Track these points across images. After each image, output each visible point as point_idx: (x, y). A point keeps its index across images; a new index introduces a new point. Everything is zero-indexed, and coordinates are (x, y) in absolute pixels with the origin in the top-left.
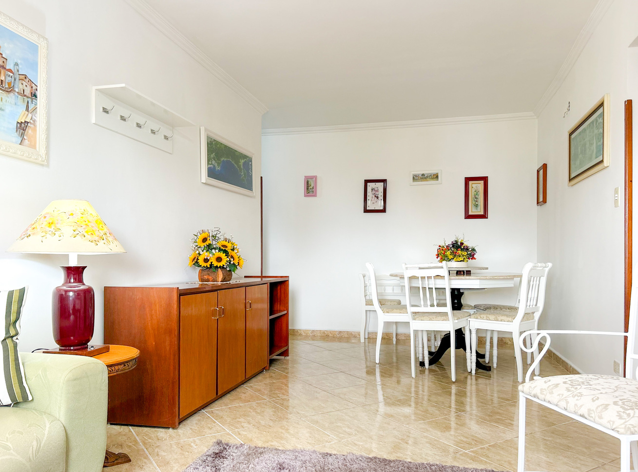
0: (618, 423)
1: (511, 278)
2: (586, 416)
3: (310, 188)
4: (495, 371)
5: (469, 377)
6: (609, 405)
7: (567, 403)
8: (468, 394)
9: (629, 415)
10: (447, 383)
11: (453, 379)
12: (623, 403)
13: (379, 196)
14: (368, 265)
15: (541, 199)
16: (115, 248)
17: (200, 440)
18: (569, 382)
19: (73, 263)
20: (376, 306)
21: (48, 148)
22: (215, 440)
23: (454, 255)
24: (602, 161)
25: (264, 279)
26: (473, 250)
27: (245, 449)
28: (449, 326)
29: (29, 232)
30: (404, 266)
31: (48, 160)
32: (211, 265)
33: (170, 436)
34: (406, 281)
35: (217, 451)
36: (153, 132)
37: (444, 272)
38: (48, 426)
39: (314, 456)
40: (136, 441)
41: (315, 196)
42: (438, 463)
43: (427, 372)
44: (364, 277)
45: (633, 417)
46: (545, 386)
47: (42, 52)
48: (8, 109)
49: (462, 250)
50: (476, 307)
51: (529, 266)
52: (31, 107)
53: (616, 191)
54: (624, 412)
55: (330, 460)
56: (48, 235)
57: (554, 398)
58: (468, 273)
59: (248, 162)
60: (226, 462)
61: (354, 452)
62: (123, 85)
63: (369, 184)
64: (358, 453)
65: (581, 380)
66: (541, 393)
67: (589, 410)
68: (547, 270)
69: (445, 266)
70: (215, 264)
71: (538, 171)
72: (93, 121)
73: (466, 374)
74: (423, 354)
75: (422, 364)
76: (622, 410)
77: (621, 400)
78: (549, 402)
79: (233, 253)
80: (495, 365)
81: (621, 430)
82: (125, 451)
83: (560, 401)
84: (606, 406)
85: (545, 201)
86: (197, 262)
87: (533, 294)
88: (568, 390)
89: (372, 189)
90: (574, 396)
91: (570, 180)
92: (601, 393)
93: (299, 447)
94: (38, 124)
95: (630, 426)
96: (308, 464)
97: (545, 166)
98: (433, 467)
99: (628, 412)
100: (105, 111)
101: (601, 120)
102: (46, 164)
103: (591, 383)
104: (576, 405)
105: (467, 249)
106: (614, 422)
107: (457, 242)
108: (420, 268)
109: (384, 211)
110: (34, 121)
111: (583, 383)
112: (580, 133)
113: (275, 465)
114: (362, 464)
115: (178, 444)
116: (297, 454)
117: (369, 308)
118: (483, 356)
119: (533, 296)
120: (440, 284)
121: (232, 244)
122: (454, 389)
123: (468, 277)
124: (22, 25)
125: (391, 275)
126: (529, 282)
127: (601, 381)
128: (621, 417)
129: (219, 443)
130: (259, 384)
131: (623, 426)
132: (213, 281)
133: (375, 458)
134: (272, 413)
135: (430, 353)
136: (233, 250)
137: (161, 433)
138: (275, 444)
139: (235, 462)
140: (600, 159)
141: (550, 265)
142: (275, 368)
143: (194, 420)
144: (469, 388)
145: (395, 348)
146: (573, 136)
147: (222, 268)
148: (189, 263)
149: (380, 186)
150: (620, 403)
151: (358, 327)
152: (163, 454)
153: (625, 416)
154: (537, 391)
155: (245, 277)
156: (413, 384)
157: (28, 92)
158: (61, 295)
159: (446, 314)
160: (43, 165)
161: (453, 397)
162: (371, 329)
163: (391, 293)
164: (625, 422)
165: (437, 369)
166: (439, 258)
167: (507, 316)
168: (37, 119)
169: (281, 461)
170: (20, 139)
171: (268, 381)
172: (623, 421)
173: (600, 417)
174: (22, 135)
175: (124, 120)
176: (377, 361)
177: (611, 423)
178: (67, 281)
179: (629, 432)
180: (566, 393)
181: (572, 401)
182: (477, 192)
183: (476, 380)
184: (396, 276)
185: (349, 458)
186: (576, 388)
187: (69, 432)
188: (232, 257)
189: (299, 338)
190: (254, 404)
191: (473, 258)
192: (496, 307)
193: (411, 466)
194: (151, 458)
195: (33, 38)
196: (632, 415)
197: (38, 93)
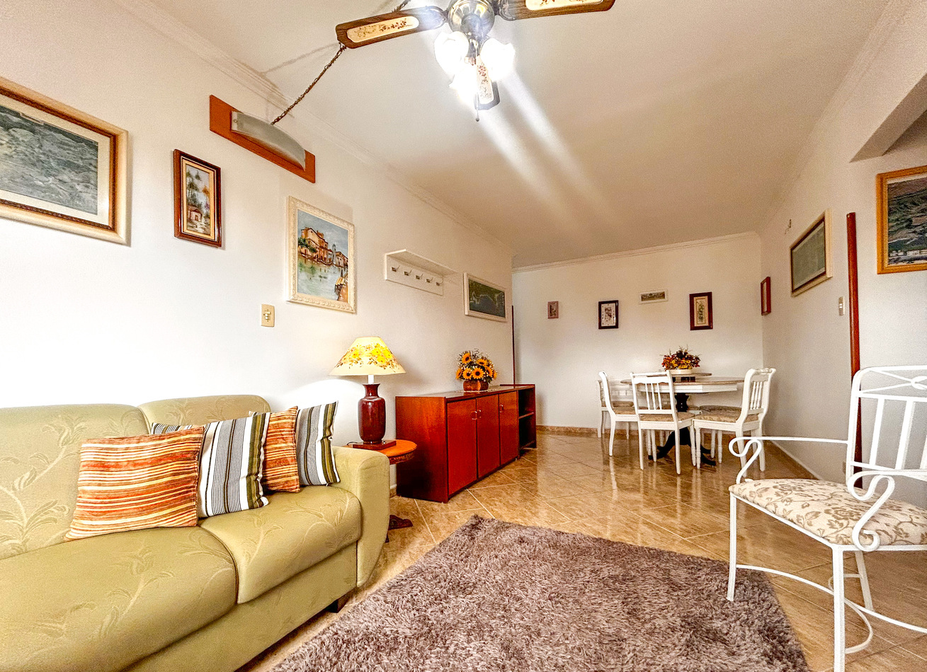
0: (829, 531)
1: (735, 382)
2: (795, 521)
3: (553, 311)
4: (720, 465)
5: (694, 470)
6: (820, 513)
7: (776, 507)
8: (694, 486)
9: (842, 525)
10: (673, 475)
11: (679, 472)
12: (836, 512)
13: (612, 314)
14: (601, 374)
15: (766, 309)
16: (398, 370)
17: (462, 513)
18: (780, 487)
19: (371, 382)
20: (609, 407)
21: (355, 301)
22: (473, 514)
23: (679, 364)
24: (824, 273)
25: (516, 387)
26: (697, 358)
27: (495, 524)
28: (674, 426)
29: (342, 362)
30: (631, 375)
31: (356, 310)
32: (472, 378)
33: (442, 508)
34: (634, 387)
35: (474, 523)
36: (428, 281)
37: (668, 380)
38: (348, 501)
39: (549, 533)
40: (418, 511)
41: (557, 318)
42: (656, 548)
43: (655, 464)
44: (600, 383)
45: (846, 527)
46: (755, 489)
47: (351, 234)
48: (330, 277)
49: (686, 359)
50: (701, 408)
51: (751, 372)
52: (344, 273)
53: (841, 301)
54: (836, 522)
55: (562, 537)
56: (353, 364)
57: (763, 501)
58: (693, 379)
59: (501, 295)
60: (480, 533)
61: (584, 533)
62: (405, 250)
63: (602, 305)
64: (585, 532)
65: (793, 485)
66: (750, 496)
67: (798, 516)
68: (770, 375)
69: (668, 374)
70: (475, 377)
71: (762, 284)
72: (386, 278)
73: (690, 468)
74: (651, 449)
75: (651, 457)
76: (834, 520)
77: (833, 508)
78: (758, 504)
79: (489, 368)
80: (720, 461)
81: (833, 540)
82: (410, 518)
83: (768, 504)
84: (817, 514)
85: (769, 311)
86: (462, 376)
87: (756, 397)
88: (777, 494)
89: (606, 310)
90: (783, 501)
91: (793, 291)
92: (813, 500)
93: (539, 524)
94: (348, 285)
95: (842, 536)
96: (543, 539)
97: (768, 280)
98: (652, 551)
99: (840, 522)
100: (394, 270)
101: (822, 234)
102: (354, 312)
103: (804, 488)
104: (784, 510)
105: (690, 358)
106: (824, 531)
107: (681, 352)
108: (648, 376)
109: (616, 326)
110: (346, 283)
111: (794, 488)
112: (801, 249)
113: (517, 538)
114: (589, 543)
115: (446, 515)
116: (535, 530)
117: (604, 409)
118: (709, 452)
119: (756, 399)
120: (665, 389)
121: (488, 361)
122: (679, 480)
123: (693, 383)
124: (337, 218)
125: (622, 382)
126: (752, 385)
127: (816, 487)
128: (832, 527)
129: (476, 517)
130: (512, 470)
131: (835, 535)
132: (474, 390)
133: (601, 539)
134: (519, 495)
135: (658, 448)
136: (489, 365)
137: (436, 505)
138: (519, 521)
139: (486, 533)
140: (823, 270)
141: (774, 370)
142: (526, 459)
143: (460, 496)
144: (694, 480)
145: (628, 443)
146: (794, 251)
147: (480, 380)
148: (456, 376)
149: (613, 306)
150: (833, 512)
151: (596, 425)
152: (436, 522)
153: (837, 526)
154: (746, 493)
155: (501, 385)
156: (642, 475)
157: (342, 264)
158: (363, 405)
159: (670, 416)
160: (352, 313)
161: (679, 489)
162: (607, 427)
163: (623, 396)
164: (837, 532)
165: (665, 462)
166: (665, 367)
167: (730, 417)
168: (348, 282)
169: (522, 535)
170: (337, 297)
171: (519, 468)
172: (835, 530)
173: (810, 524)
174: (339, 294)
175: (408, 275)
176: (611, 454)
177: (821, 531)
178: (368, 395)
179: (841, 542)
180: (775, 498)
181: (781, 506)
182: (702, 306)
183: (701, 473)
184: (626, 383)
185: (578, 537)
186: (786, 494)
187: (363, 506)
188: (488, 371)
189: (546, 432)
190: (505, 486)
191: (697, 366)
192: (720, 409)
193: (632, 548)
194: (427, 525)
195: (344, 226)
196: (845, 524)
197: (348, 264)
